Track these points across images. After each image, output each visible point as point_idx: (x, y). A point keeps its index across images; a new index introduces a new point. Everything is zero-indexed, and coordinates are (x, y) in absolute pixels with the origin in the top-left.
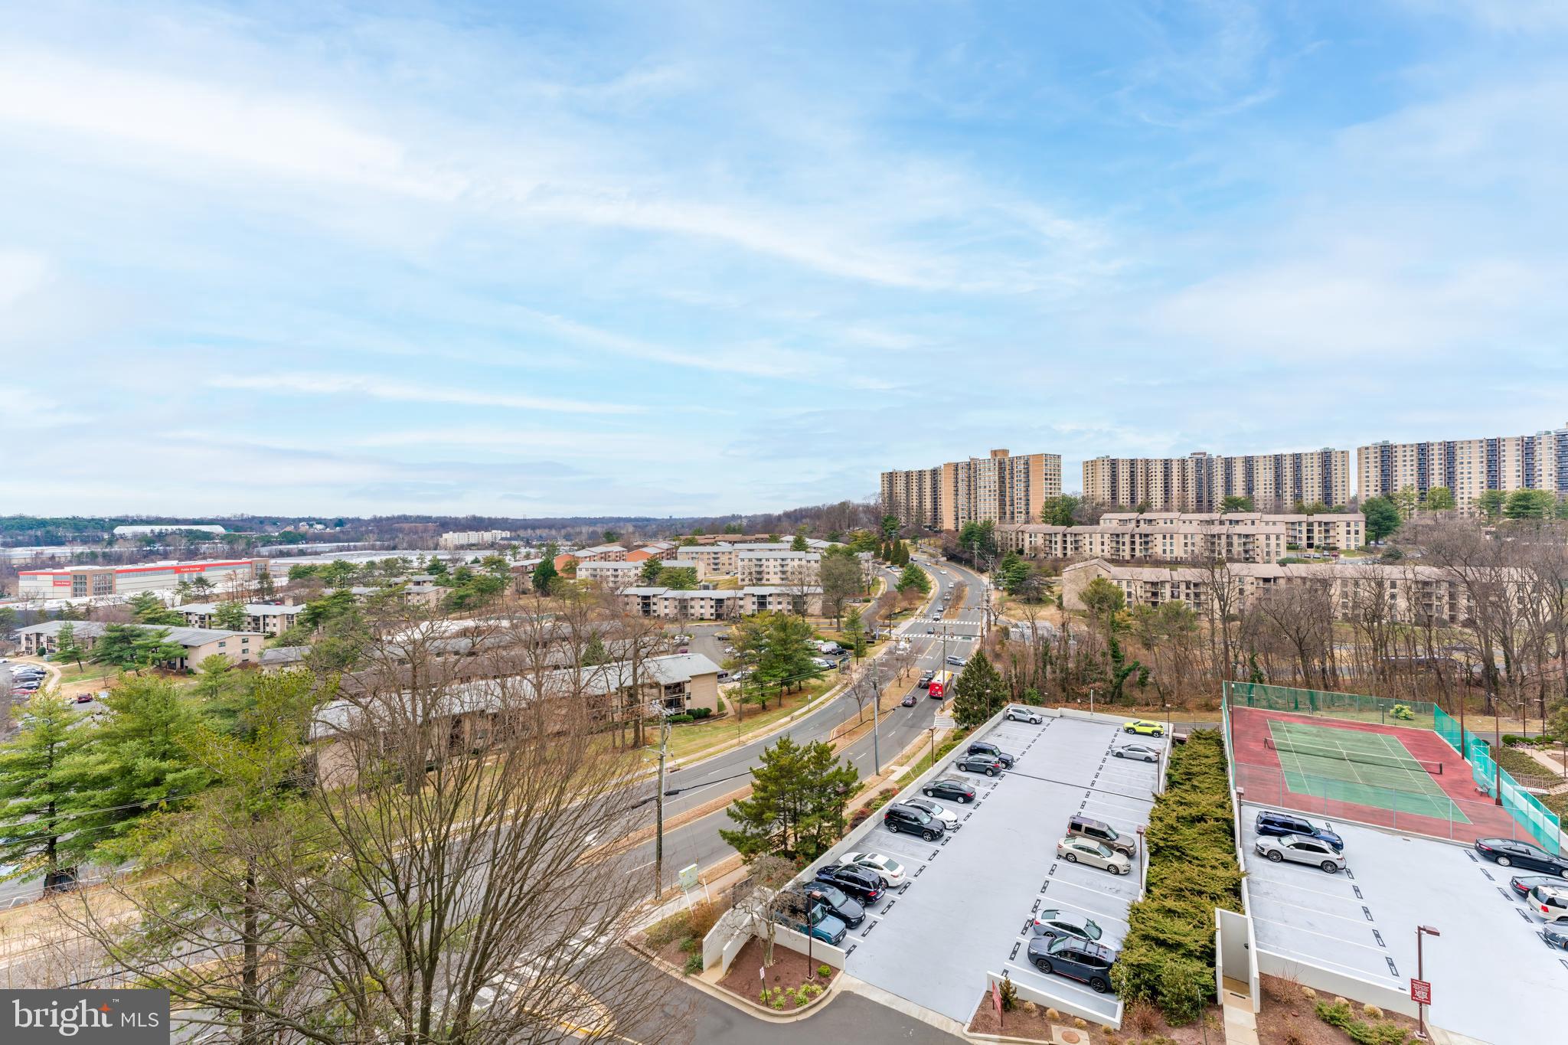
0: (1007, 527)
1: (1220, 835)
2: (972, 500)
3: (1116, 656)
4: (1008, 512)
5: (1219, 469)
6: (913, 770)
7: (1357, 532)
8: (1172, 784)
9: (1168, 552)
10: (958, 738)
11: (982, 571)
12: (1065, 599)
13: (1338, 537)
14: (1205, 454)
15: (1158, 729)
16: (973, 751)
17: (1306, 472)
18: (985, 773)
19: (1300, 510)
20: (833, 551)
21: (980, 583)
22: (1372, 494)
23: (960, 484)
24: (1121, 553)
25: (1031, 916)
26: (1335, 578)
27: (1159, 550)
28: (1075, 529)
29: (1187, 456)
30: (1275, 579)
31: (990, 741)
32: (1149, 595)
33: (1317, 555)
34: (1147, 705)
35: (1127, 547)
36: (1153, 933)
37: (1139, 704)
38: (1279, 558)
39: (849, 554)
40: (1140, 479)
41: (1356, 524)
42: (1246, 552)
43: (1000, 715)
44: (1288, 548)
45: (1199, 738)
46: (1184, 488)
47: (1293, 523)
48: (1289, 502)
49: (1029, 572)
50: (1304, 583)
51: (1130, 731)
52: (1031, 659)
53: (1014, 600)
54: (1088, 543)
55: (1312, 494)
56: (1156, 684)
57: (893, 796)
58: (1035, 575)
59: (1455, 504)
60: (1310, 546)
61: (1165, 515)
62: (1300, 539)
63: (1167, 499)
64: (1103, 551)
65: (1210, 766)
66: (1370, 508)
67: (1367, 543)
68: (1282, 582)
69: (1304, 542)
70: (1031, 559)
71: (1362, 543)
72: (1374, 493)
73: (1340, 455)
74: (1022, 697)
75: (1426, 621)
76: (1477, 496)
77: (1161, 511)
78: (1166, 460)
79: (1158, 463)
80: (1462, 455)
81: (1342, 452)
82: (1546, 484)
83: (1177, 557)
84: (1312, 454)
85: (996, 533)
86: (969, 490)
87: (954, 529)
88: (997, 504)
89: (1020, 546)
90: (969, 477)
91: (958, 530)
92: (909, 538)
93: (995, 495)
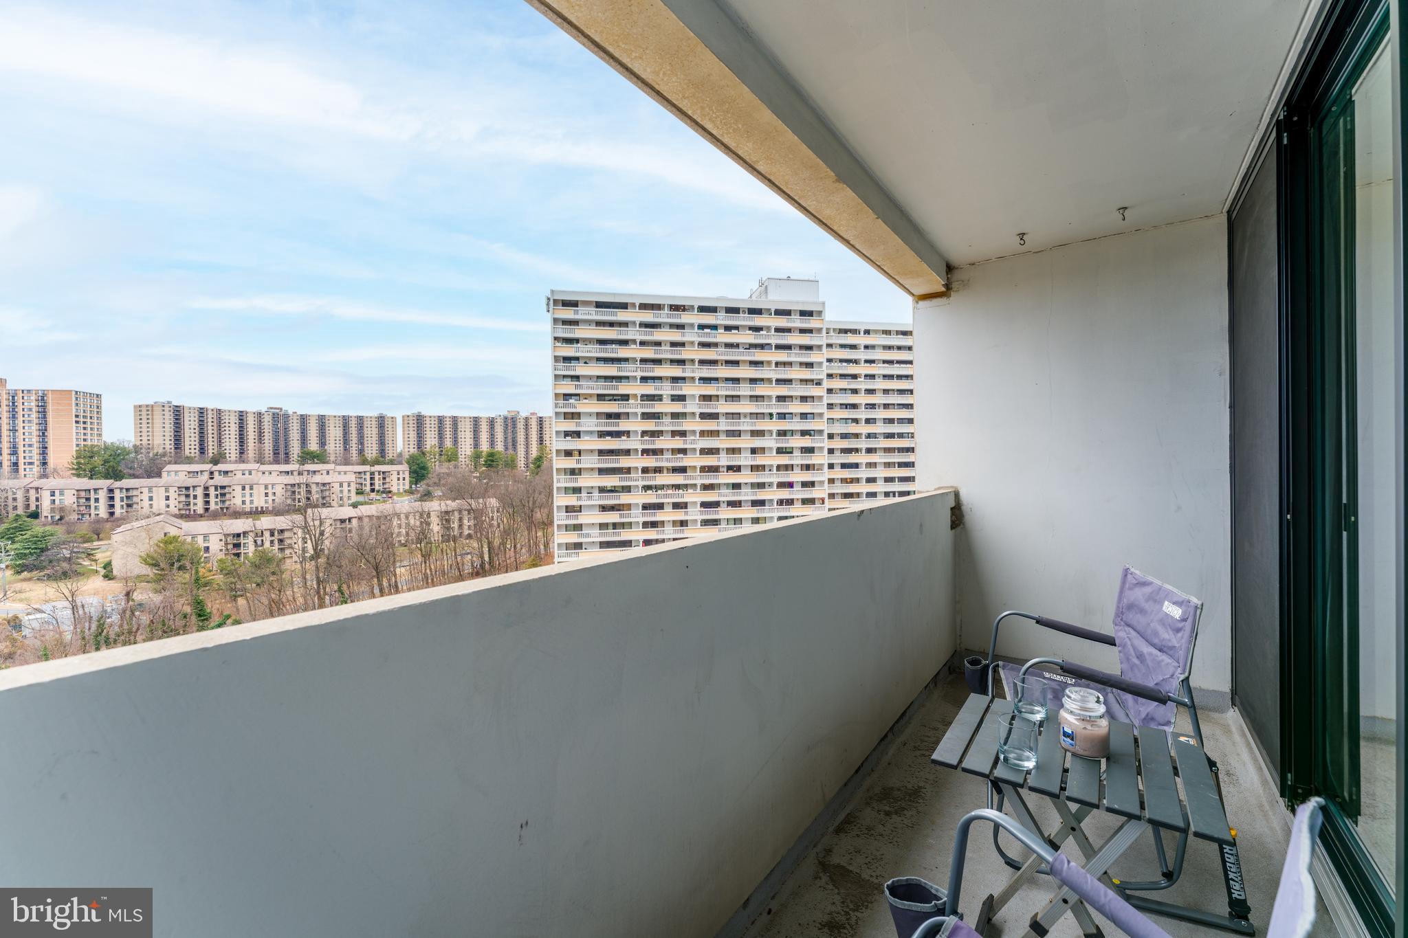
0: (7, 483)
5: (295, 424)
7: (404, 479)
9: (248, 502)
13: (392, 483)
14: (281, 409)
17: (367, 432)
19: (364, 462)
22: (412, 450)
24: (192, 507)
26: (393, 514)
27: (237, 501)
28: (126, 483)
29: (263, 410)
30: (350, 519)
32: (231, 547)
33: (378, 497)
35: (200, 501)
38: (350, 502)
40: (211, 430)
41: (404, 472)
42: (323, 498)
44: (357, 493)
46: (260, 441)
47: (360, 473)
48: (354, 455)
49: (53, 539)
50: (371, 520)
53: (26, 579)
55: (372, 451)
58: (63, 543)
59: (458, 458)
60: (373, 490)
61: (243, 466)
62: (365, 485)
63: (242, 452)
64: (168, 506)
66: (412, 461)
67: (411, 487)
68: (354, 522)
69: (368, 488)
70: (55, 523)
71: (407, 487)
72: (413, 450)
73: (390, 420)
75: (447, 538)
76: (469, 453)
77: (236, 462)
78: (242, 412)
79: (233, 414)
80: (461, 426)
81: (392, 418)
82: (500, 447)
83: (257, 508)
84: (371, 417)
89: (33, 508)
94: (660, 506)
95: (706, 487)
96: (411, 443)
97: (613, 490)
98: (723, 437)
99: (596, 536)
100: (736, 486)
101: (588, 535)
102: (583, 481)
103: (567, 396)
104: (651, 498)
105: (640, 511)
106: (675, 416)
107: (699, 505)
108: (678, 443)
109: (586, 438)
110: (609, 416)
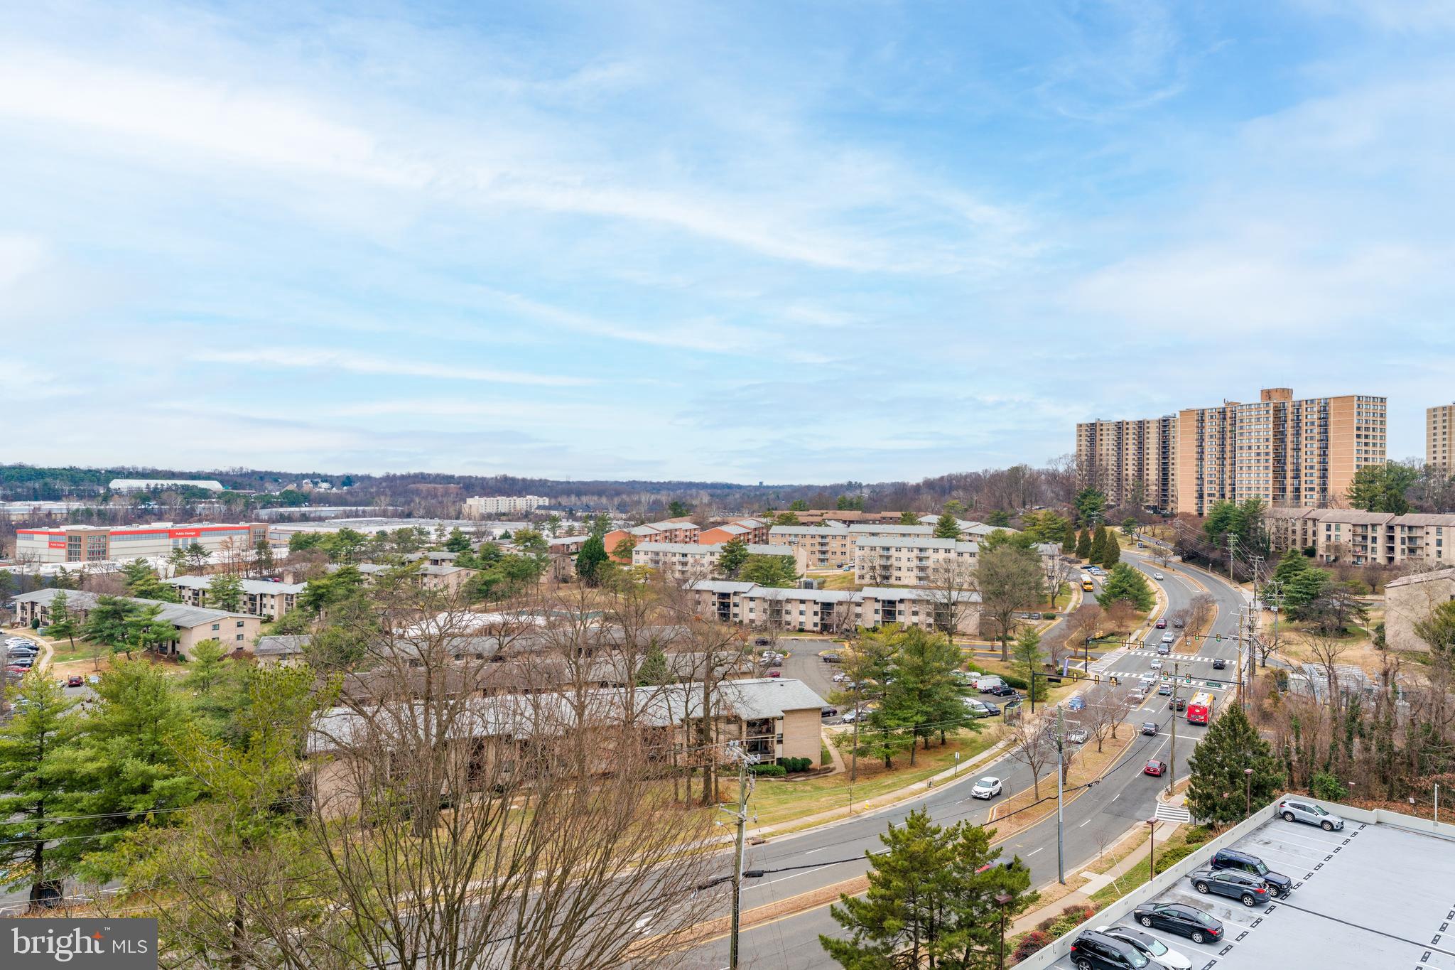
0: (1288, 512)
2: (1228, 468)
4: (1289, 489)
6: (1119, 883)
10: (1195, 839)
11: (1241, 580)
12: (1389, 632)
16: (1221, 862)
18: (1240, 901)
20: (998, 540)
21: (1238, 599)
23: (1207, 444)
28: (1412, 518)
31: (1251, 850)
39: (1024, 545)
43: (1268, 811)
49: (1324, 585)
52: (1326, 726)
53: (1297, 630)
54: (1433, 543)
57: (1086, 918)
58: (1335, 591)
70: (1329, 564)
74: (1308, 786)
85: (1267, 521)
86: (1223, 451)
87: (1195, 513)
88: (1271, 475)
89: (1310, 544)
90: (1223, 431)
91: (1201, 515)
92: (1119, 524)
93: (1267, 461)
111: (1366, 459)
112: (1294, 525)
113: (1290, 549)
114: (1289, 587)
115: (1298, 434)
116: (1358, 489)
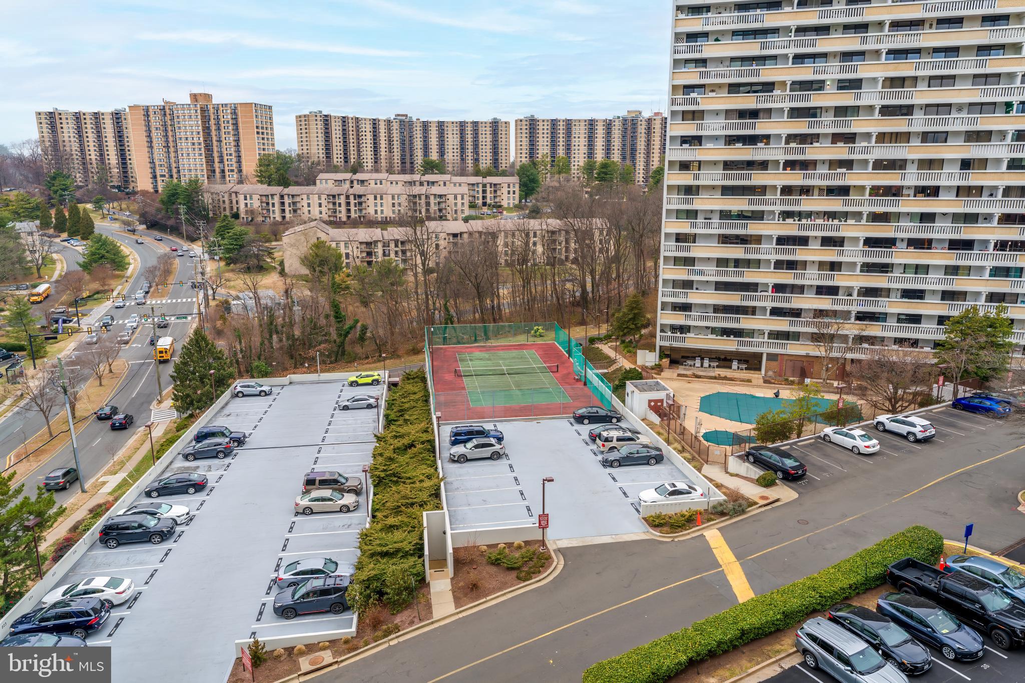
0: (219, 187)
1: (425, 455)
2: (172, 155)
3: (339, 317)
4: (218, 170)
5: (418, 132)
6: (131, 475)
7: (514, 192)
8: (389, 422)
9: (379, 212)
10: (181, 427)
11: (192, 239)
12: (287, 265)
13: (503, 197)
14: (407, 116)
15: (376, 377)
16: (200, 438)
17: (481, 139)
18: (216, 457)
19: (477, 173)
21: (191, 254)
22: (524, 160)
23: (154, 134)
24: (338, 215)
25: (274, 575)
26: (500, 231)
27: (371, 210)
28: (293, 190)
29: (392, 117)
30: (461, 234)
31: (221, 422)
32: (364, 255)
33: (489, 212)
34: (367, 358)
35: (343, 209)
36: (379, 549)
37: (360, 359)
38: (464, 216)
40: (352, 139)
41: (514, 186)
42: (440, 210)
43: (227, 394)
44: (470, 207)
45: (408, 379)
46: (390, 150)
47: (473, 185)
48: (470, 165)
49: (247, 238)
50: (481, 236)
51: (353, 384)
52: (257, 331)
53: (233, 271)
54: (306, 205)
55: (486, 161)
56: (373, 338)
57: (108, 509)
58: (253, 241)
59: (570, 170)
60: (484, 204)
61: (375, 176)
62: (478, 199)
63: (376, 160)
64: (321, 213)
65: (417, 401)
66: (523, 172)
67: (520, 201)
68: (465, 236)
69: (480, 202)
70: (249, 223)
71: (517, 202)
72: (525, 160)
73: (504, 125)
74: (250, 372)
75: (552, 262)
76: (582, 164)
77: (371, 171)
78: (374, 120)
79: (367, 123)
80: (575, 130)
81: (506, 123)
82: (616, 157)
83: (386, 218)
84: (486, 123)
85: (205, 195)
86: (167, 141)
87: (152, 190)
88: (204, 160)
89: (235, 210)
90: (165, 125)
91: (157, 191)
92: (90, 202)
93: (200, 149)
94: (803, 241)
95: (876, 217)
96: (524, 151)
97: (741, 216)
98: (915, 142)
99: (712, 274)
100: (927, 218)
101: (701, 273)
102: (701, 203)
103: (689, 88)
104: (791, 228)
105: (774, 245)
106: (841, 111)
107: (862, 242)
108: (841, 152)
109: (710, 145)
110: (742, 114)
111: (264, 149)
112: (223, 197)
113: (222, 215)
114: (225, 242)
115: (219, 129)
116: (261, 171)
